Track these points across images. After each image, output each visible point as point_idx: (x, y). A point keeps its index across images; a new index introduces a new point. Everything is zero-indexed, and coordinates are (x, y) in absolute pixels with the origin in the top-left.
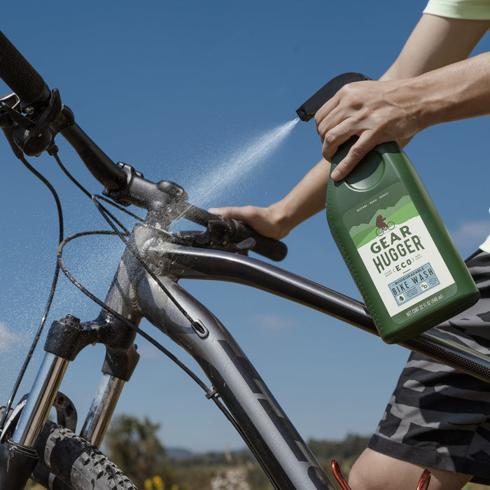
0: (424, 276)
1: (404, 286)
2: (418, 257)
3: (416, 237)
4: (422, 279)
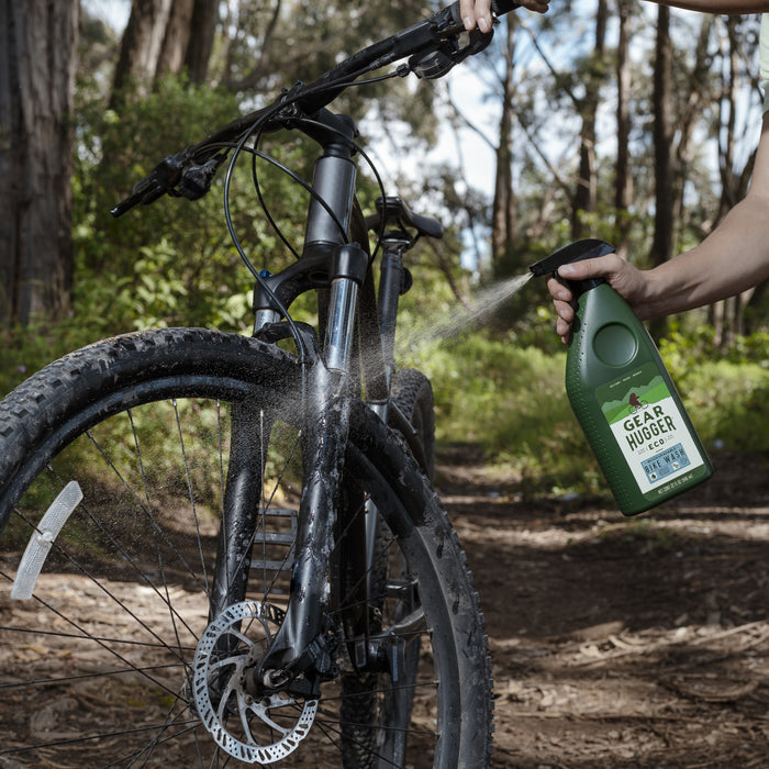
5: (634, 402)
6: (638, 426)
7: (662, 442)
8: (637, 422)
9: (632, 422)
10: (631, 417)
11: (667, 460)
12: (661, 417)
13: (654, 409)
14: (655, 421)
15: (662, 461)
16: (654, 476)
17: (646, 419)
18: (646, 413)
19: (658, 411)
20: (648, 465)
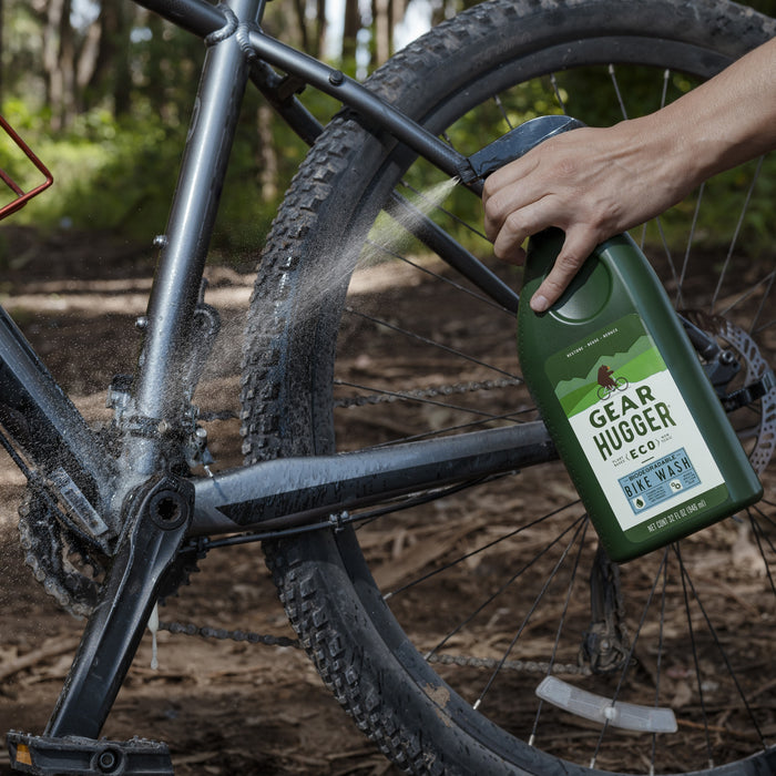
0: (675, 469)
1: (644, 483)
2: (666, 438)
3: (662, 404)
4: (672, 473)
5: (606, 381)
6: (612, 419)
7: (651, 446)
8: (610, 413)
9: (603, 412)
10: (600, 405)
11: (661, 476)
12: (650, 404)
13: (639, 391)
14: (639, 412)
15: (652, 477)
16: (640, 503)
17: (625, 409)
18: (625, 399)
19: (645, 394)
20: (629, 484)
